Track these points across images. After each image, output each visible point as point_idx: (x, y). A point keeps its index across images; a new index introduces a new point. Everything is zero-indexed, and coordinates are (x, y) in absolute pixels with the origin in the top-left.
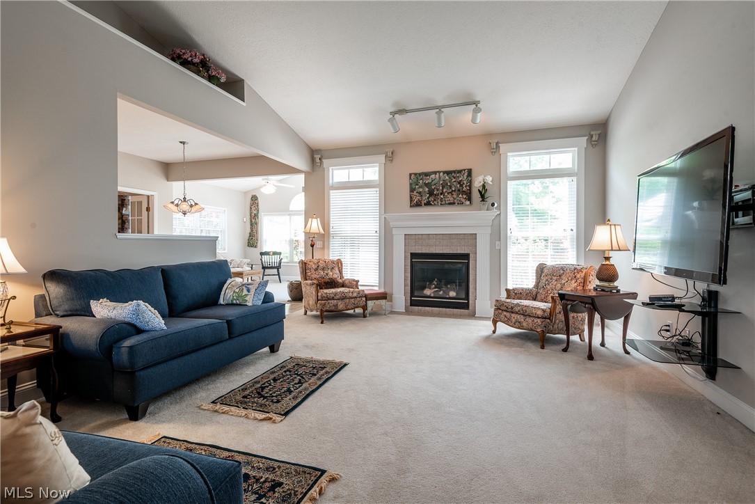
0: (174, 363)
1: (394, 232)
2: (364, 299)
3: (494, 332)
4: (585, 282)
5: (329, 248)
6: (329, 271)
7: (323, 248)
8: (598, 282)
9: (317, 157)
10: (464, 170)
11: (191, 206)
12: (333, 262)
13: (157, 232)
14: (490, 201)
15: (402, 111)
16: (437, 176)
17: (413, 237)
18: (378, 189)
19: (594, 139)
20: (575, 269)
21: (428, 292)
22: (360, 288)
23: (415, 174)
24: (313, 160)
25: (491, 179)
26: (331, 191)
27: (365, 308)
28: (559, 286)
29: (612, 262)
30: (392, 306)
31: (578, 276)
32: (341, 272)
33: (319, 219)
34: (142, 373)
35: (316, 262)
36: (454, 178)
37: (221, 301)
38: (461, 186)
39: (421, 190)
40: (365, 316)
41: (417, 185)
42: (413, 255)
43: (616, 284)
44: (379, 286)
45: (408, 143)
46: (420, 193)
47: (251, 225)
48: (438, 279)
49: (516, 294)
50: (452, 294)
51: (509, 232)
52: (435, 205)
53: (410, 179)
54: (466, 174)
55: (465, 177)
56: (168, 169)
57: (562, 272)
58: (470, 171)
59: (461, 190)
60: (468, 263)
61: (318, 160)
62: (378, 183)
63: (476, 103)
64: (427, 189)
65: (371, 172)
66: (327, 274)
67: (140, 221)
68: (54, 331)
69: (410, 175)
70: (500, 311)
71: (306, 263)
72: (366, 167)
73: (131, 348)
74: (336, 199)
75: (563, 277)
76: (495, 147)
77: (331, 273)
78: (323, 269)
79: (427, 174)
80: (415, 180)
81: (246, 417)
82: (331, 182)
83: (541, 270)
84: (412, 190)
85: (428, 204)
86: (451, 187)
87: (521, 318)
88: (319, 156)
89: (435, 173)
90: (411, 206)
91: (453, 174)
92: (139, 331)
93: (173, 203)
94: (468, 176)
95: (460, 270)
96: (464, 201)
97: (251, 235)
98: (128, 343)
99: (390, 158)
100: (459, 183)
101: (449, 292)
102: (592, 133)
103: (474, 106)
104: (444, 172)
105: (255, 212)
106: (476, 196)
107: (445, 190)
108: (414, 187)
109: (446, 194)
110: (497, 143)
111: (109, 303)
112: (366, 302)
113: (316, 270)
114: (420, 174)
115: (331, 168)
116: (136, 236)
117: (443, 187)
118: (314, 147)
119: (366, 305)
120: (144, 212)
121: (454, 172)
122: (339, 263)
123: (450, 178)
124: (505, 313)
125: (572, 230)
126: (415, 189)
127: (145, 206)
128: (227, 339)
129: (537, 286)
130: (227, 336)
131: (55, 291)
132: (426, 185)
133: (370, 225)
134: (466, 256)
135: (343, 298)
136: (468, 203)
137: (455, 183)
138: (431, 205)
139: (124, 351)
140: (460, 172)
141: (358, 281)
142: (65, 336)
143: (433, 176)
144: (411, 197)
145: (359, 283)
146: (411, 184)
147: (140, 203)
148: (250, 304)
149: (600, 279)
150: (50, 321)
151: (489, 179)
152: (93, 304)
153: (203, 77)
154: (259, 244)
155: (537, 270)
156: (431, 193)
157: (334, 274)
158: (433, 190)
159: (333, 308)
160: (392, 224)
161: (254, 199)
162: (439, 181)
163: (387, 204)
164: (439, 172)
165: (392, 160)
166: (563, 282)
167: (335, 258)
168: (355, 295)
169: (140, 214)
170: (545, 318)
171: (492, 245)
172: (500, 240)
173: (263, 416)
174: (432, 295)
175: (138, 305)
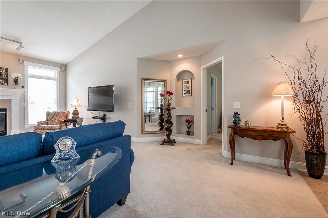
4: (67, 116)
8: (73, 116)
10: (3, 68)
14: (20, 85)
19: (62, 69)
20: (63, 112)
25: (21, 75)
28: (57, 119)
29: (77, 109)
31: (64, 115)
43: (78, 116)
49: (41, 123)
51: (29, 99)
57: (58, 114)
58: (7, 69)
60: (6, 113)
63: (20, 43)
76: (22, 61)
83: (48, 114)
94: (5, 71)
96: (3, 83)
102: (62, 67)
106: (11, 81)
125: (55, 99)
129: (47, 119)
134: (5, 110)
136: (6, 84)
149: (74, 115)
151: (20, 75)
155: (46, 114)
166: (59, 117)
171: (20, 105)
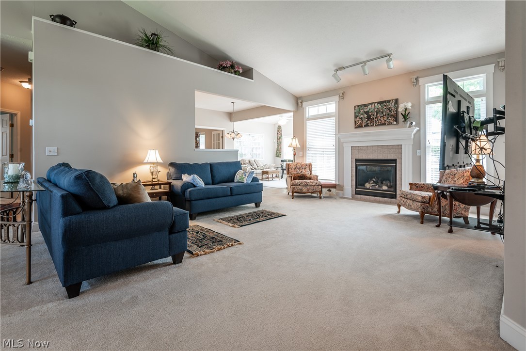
0: (206, 201)
1: (345, 145)
2: (320, 187)
3: (399, 212)
5: (306, 156)
6: (303, 170)
7: (303, 156)
8: (472, 179)
9: (299, 101)
10: (392, 100)
11: (237, 135)
12: (306, 165)
13: (225, 149)
14: (409, 121)
15: (342, 68)
16: (373, 106)
17: (357, 148)
18: (334, 118)
19: (500, 65)
21: (367, 185)
22: (319, 181)
23: (358, 106)
24: (297, 103)
25: (411, 105)
26: (307, 122)
27: (321, 192)
29: (481, 163)
30: (343, 194)
32: (311, 171)
33: (297, 139)
34: (194, 202)
35: (295, 164)
36: (385, 106)
37: (235, 181)
38: (390, 111)
39: (362, 116)
40: (320, 198)
41: (359, 113)
42: (357, 161)
43: (484, 180)
44: (335, 181)
45: (353, 86)
46: (361, 118)
47: (278, 144)
48: (376, 177)
49: (417, 187)
50: (385, 188)
51: (427, 143)
52: (371, 126)
53: (355, 109)
54: (394, 103)
55: (393, 105)
56: (232, 116)
58: (397, 101)
59: (390, 114)
60: (396, 166)
61: (300, 103)
62: (334, 114)
63: (390, 56)
64: (366, 116)
65: (330, 107)
66: (302, 172)
67: (219, 143)
68: (170, 184)
69: (355, 107)
70: (401, 198)
71: (289, 165)
72: (328, 104)
73: (190, 191)
74: (310, 126)
75: (456, 176)
76: (415, 81)
77: (304, 171)
78: (299, 168)
79: (366, 105)
80: (358, 110)
81: (227, 225)
82: (307, 116)
84: (356, 117)
85: (367, 125)
86: (382, 113)
87: (410, 202)
88: (300, 101)
89: (371, 104)
90: (355, 128)
91: (384, 103)
92: (195, 186)
93: (228, 133)
94: (395, 104)
95: (390, 171)
96: (392, 121)
97: (278, 150)
98: (189, 190)
99: (343, 96)
100: (389, 109)
101: (382, 186)
102: (498, 60)
103: (388, 57)
104: (378, 103)
105: (280, 136)
106: (401, 118)
107: (378, 115)
108: (357, 115)
109: (379, 118)
110: (417, 79)
111: (188, 176)
112: (321, 189)
113: (295, 169)
114: (361, 106)
115: (307, 108)
116: (218, 150)
117: (377, 113)
118: (297, 96)
119: (322, 191)
120: (221, 139)
121: (385, 102)
122: (310, 165)
123: (382, 106)
124: (404, 199)
126: (358, 116)
127: (221, 136)
128: (229, 196)
130: (230, 194)
131: (172, 170)
132: (367, 113)
133: (329, 142)
134: (395, 161)
135: (306, 185)
136: (395, 123)
137: (385, 110)
138: (369, 126)
139: (188, 192)
140: (389, 101)
141: (317, 176)
142: (173, 186)
143: (370, 106)
144: (355, 122)
145: (319, 178)
146: (355, 113)
147: (219, 134)
148: (245, 182)
149: (473, 177)
150: (170, 181)
151: (409, 105)
152: (183, 175)
153: (231, 73)
154: (282, 156)
156: (369, 118)
157: (306, 172)
158: (370, 116)
159: (300, 191)
160: (342, 140)
161: (279, 128)
162: (374, 110)
163: (340, 127)
164: (374, 103)
165: (343, 99)
167: (308, 162)
168: (314, 184)
169: (219, 140)
170: (424, 203)
171: (414, 153)
172: (420, 149)
173: (232, 225)
174: (371, 188)
175: (194, 176)
